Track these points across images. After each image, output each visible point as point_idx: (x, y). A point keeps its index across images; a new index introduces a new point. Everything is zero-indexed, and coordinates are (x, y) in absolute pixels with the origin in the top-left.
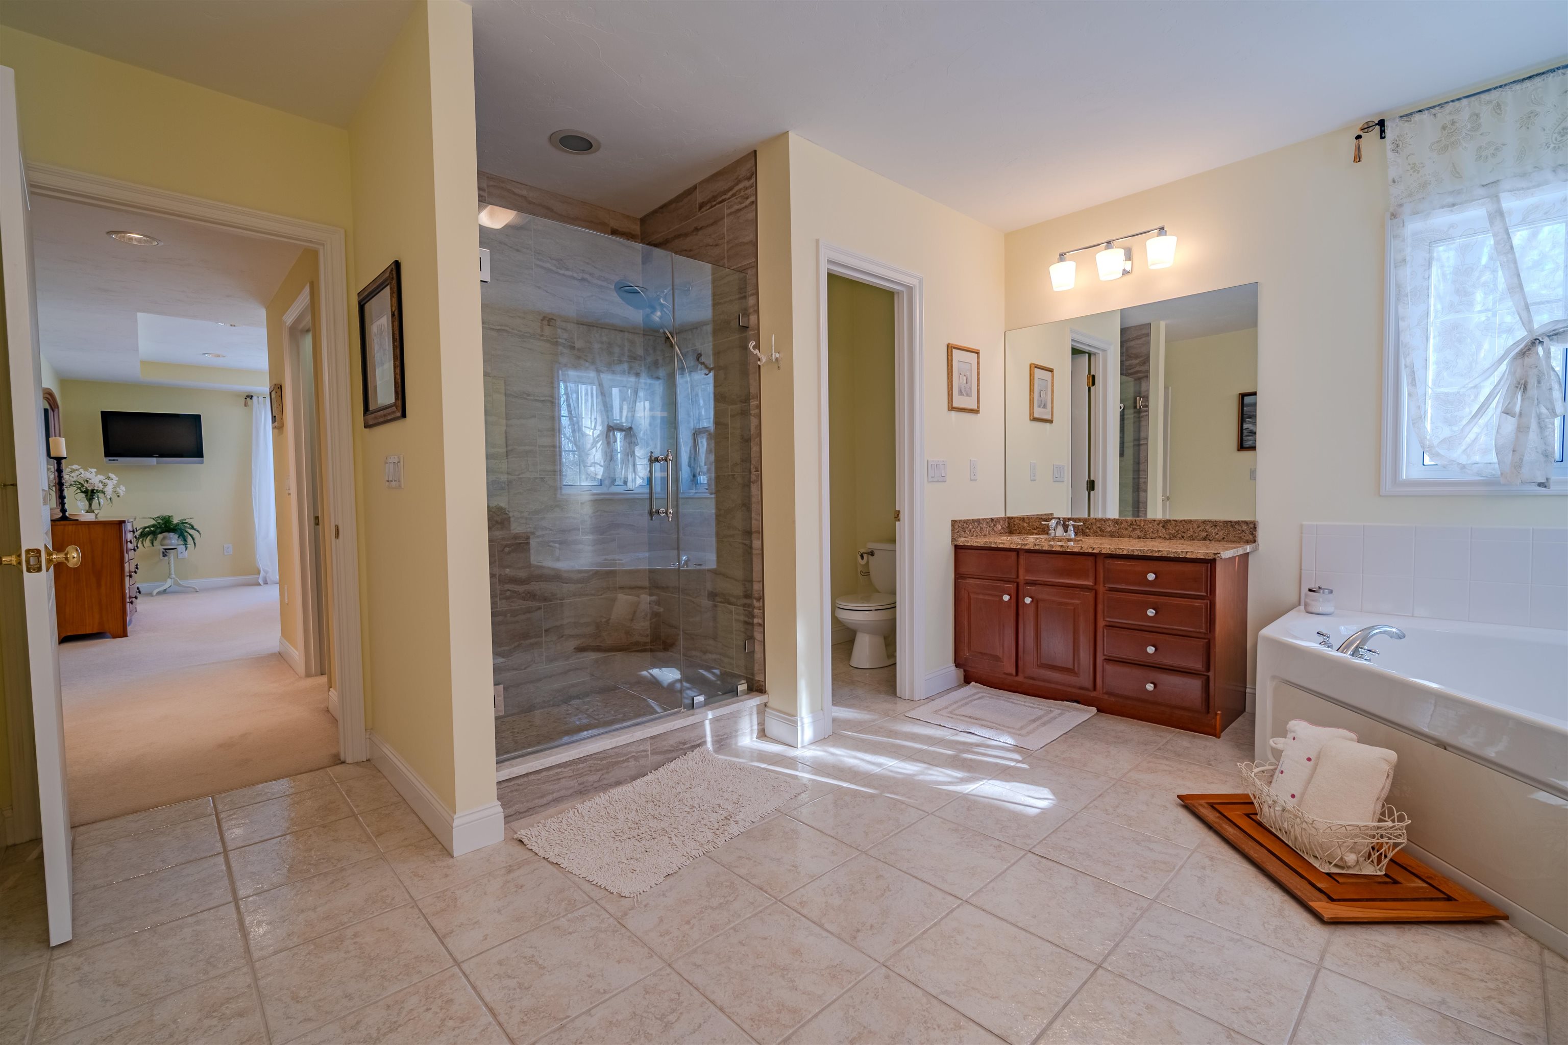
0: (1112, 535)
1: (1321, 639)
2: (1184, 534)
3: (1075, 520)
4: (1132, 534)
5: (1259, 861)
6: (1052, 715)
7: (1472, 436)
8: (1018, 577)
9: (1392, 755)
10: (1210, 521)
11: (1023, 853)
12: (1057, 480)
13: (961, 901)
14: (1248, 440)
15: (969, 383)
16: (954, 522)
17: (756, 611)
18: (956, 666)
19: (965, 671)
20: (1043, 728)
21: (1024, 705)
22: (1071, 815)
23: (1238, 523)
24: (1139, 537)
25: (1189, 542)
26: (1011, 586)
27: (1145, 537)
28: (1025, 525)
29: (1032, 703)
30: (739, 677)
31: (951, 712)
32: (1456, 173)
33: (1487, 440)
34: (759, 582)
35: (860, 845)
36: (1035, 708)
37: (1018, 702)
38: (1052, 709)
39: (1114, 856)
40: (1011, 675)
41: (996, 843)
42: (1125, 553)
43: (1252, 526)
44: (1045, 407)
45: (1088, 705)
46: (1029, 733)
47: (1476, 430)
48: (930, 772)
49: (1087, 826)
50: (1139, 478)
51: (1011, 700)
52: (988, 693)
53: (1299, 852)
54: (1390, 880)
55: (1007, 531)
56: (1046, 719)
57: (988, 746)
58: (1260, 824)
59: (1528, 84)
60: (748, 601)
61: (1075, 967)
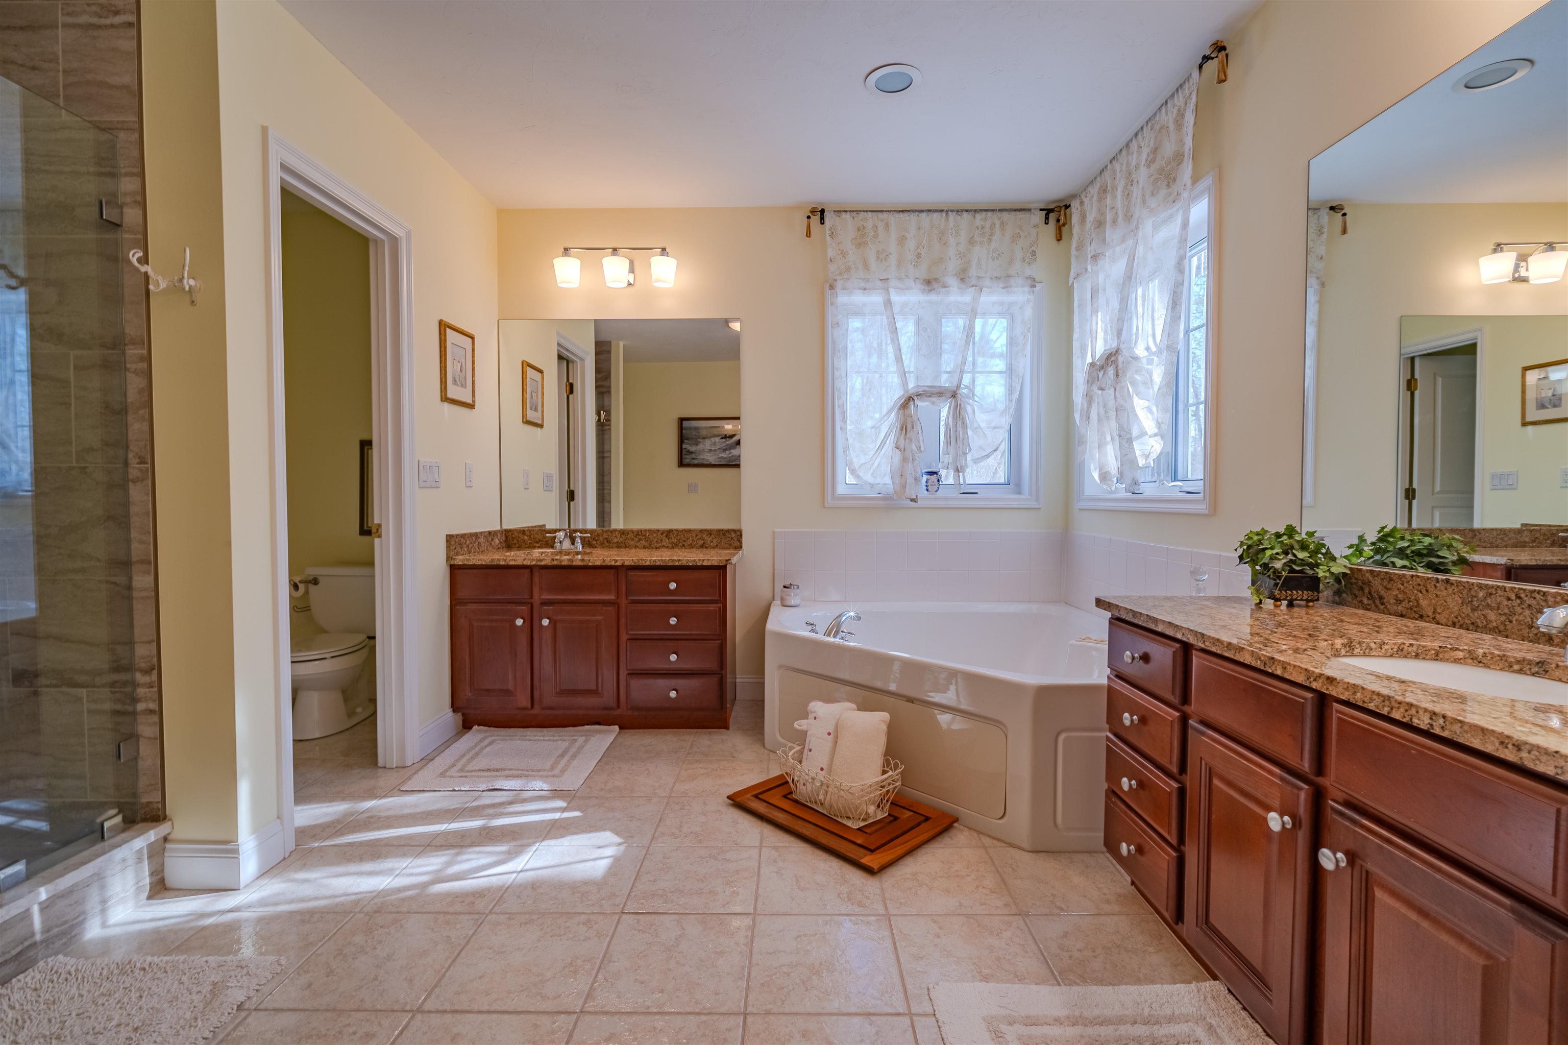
0: (619, 546)
1: (810, 628)
2: (684, 543)
3: (581, 531)
4: (638, 544)
5: (812, 837)
6: (577, 745)
7: (876, 464)
8: (532, 597)
9: (885, 716)
10: (706, 530)
11: (617, 917)
12: (548, 489)
13: (576, 1016)
14: (686, 458)
15: (464, 372)
16: (449, 538)
17: (141, 691)
18: (454, 711)
19: (463, 715)
20: (575, 761)
21: (544, 740)
22: (644, 852)
23: (728, 531)
24: (645, 547)
25: (688, 550)
26: (524, 608)
27: (650, 547)
28: (526, 538)
29: (552, 736)
30: (102, 806)
31: (461, 770)
32: (866, 267)
33: (886, 468)
34: (149, 642)
35: (407, 1003)
36: (556, 741)
37: (537, 738)
38: (576, 738)
39: (702, 881)
40: (525, 709)
41: (584, 917)
42: (647, 563)
43: (738, 533)
44: (536, 410)
45: (610, 725)
46: (563, 771)
47: (878, 459)
48: (465, 857)
49: (664, 858)
50: (603, 489)
51: (528, 738)
52: (498, 736)
53: (833, 817)
54: (893, 818)
55: (504, 545)
56: (573, 750)
57: (524, 801)
58: (796, 802)
59: (901, 215)
60: (124, 677)
61: (727, 1029)
